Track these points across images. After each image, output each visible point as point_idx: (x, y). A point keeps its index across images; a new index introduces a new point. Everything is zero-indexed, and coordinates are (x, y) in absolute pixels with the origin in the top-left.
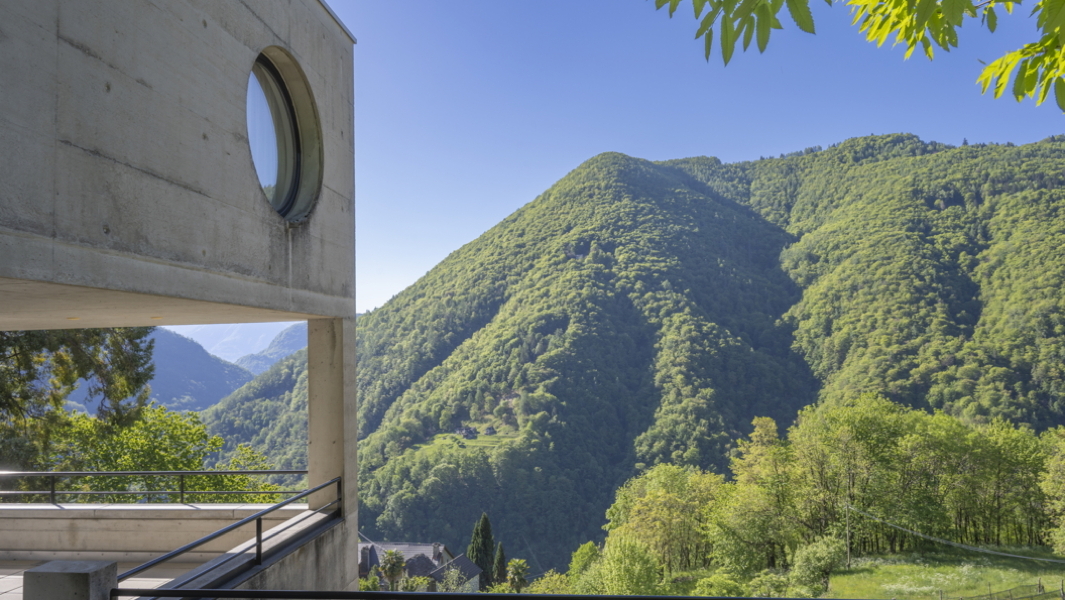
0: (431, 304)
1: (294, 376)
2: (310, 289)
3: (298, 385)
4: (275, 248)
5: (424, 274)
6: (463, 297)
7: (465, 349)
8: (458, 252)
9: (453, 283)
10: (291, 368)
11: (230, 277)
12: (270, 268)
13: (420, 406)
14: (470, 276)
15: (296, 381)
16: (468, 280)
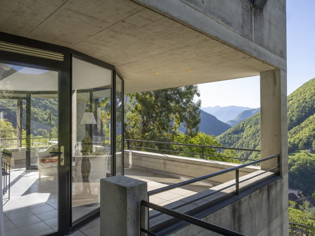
0: (295, 103)
1: (244, 128)
2: (263, 47)
3: (246, 130)
4: (245, 16)
5: (293, 92)
6: (310, 100)
7: (311, 120)
8: (308, 83)
9: (305, 94)
10: (243, 125)
11: (219, 23)
12: (242, 27)
13: (291, 140)
14: (313, 92)
15: (245, 129)
16: (312, 93)
